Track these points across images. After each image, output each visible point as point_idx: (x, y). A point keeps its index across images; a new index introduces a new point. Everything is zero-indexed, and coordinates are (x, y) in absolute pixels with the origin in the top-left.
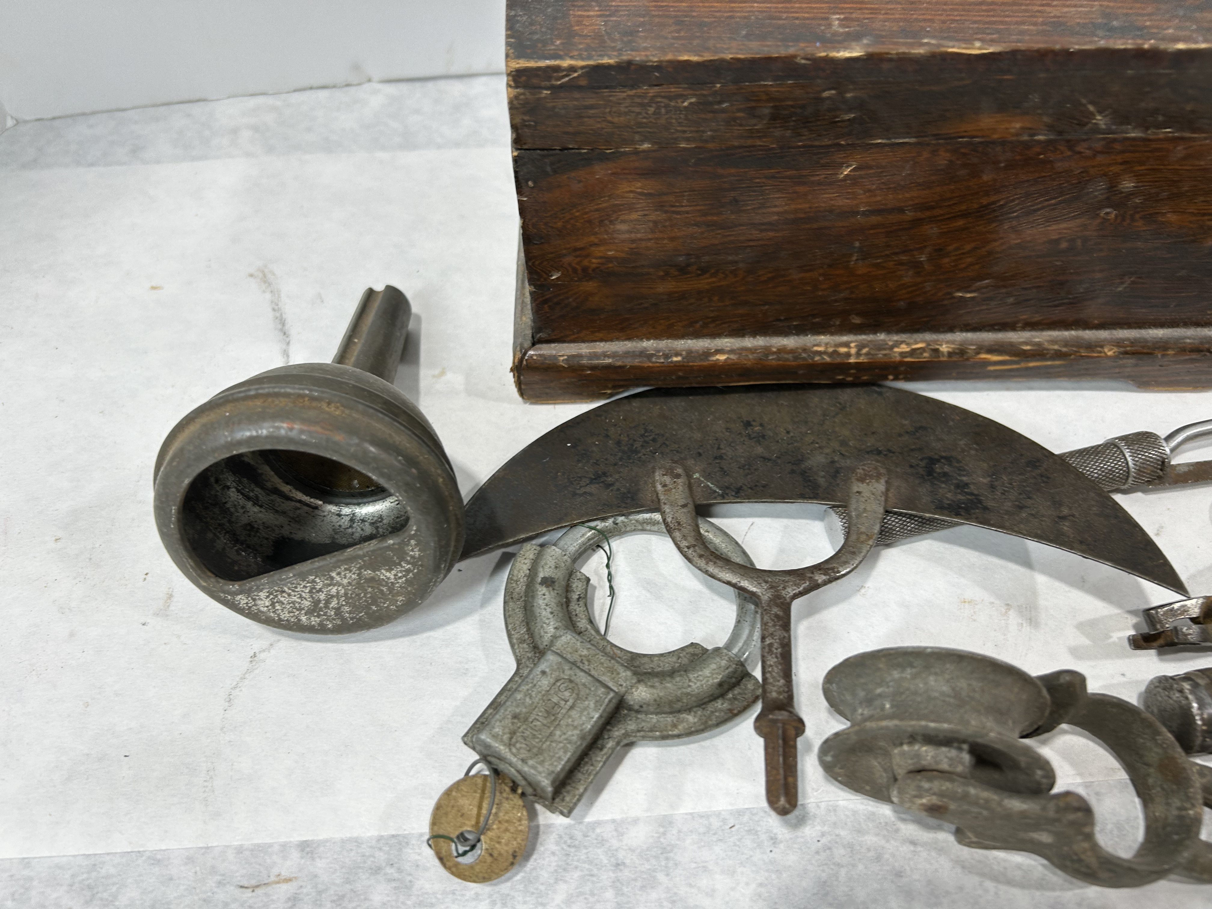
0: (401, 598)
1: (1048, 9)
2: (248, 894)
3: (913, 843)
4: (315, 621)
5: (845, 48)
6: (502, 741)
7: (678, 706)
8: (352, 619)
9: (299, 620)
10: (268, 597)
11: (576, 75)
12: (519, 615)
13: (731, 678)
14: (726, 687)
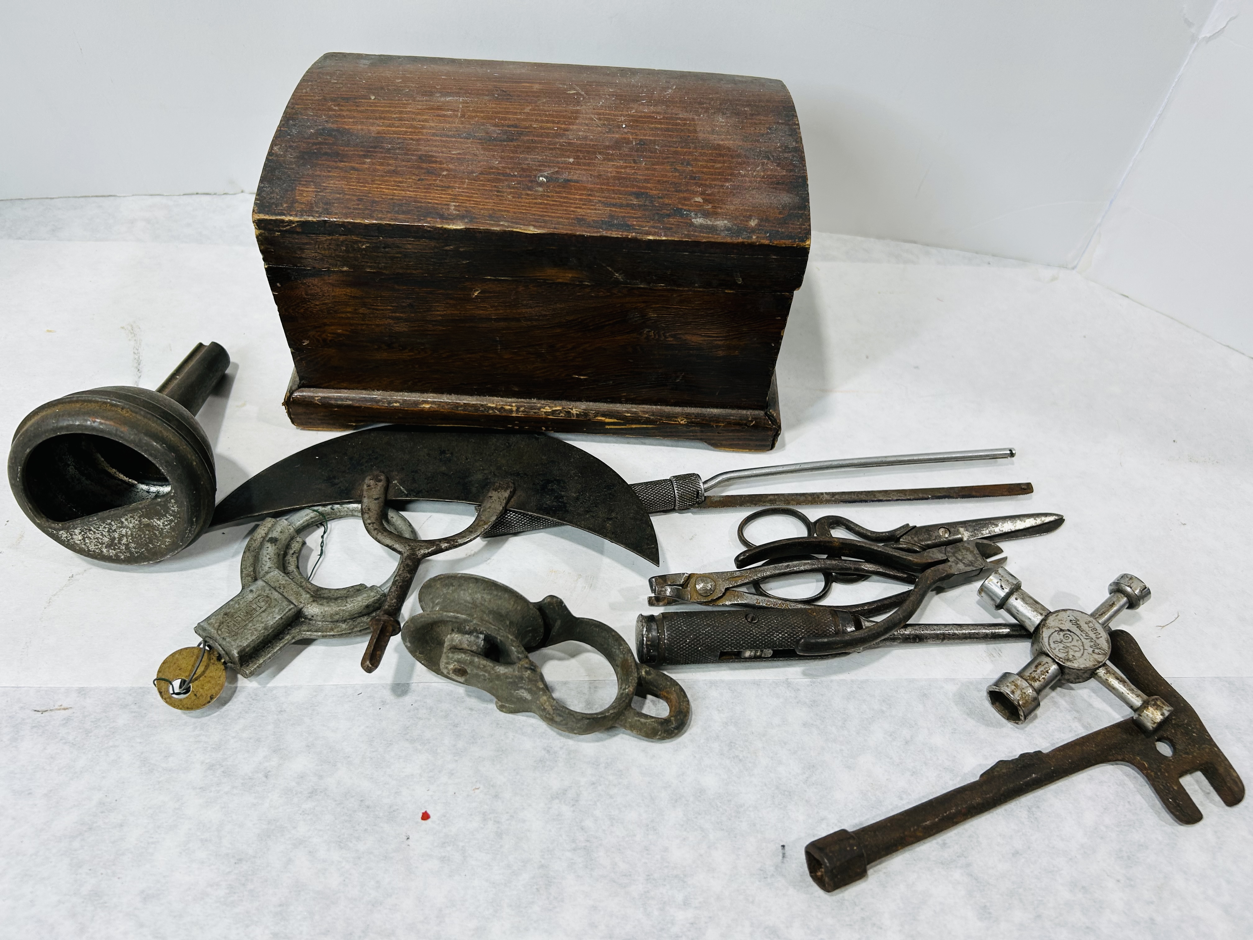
0: (168, 540)
1: (579, 210)
2: (39, 714)
3: (471, 709)
4: (112, 553)
5: (454, 224)
6: (213, 627)
7: (336, 617)
8: (137, 553)
9: (102, 552)
10: (80, 533)
11: (294, 225)
12: (251, 560)
13: (376, 603)
14: (371, 609)
